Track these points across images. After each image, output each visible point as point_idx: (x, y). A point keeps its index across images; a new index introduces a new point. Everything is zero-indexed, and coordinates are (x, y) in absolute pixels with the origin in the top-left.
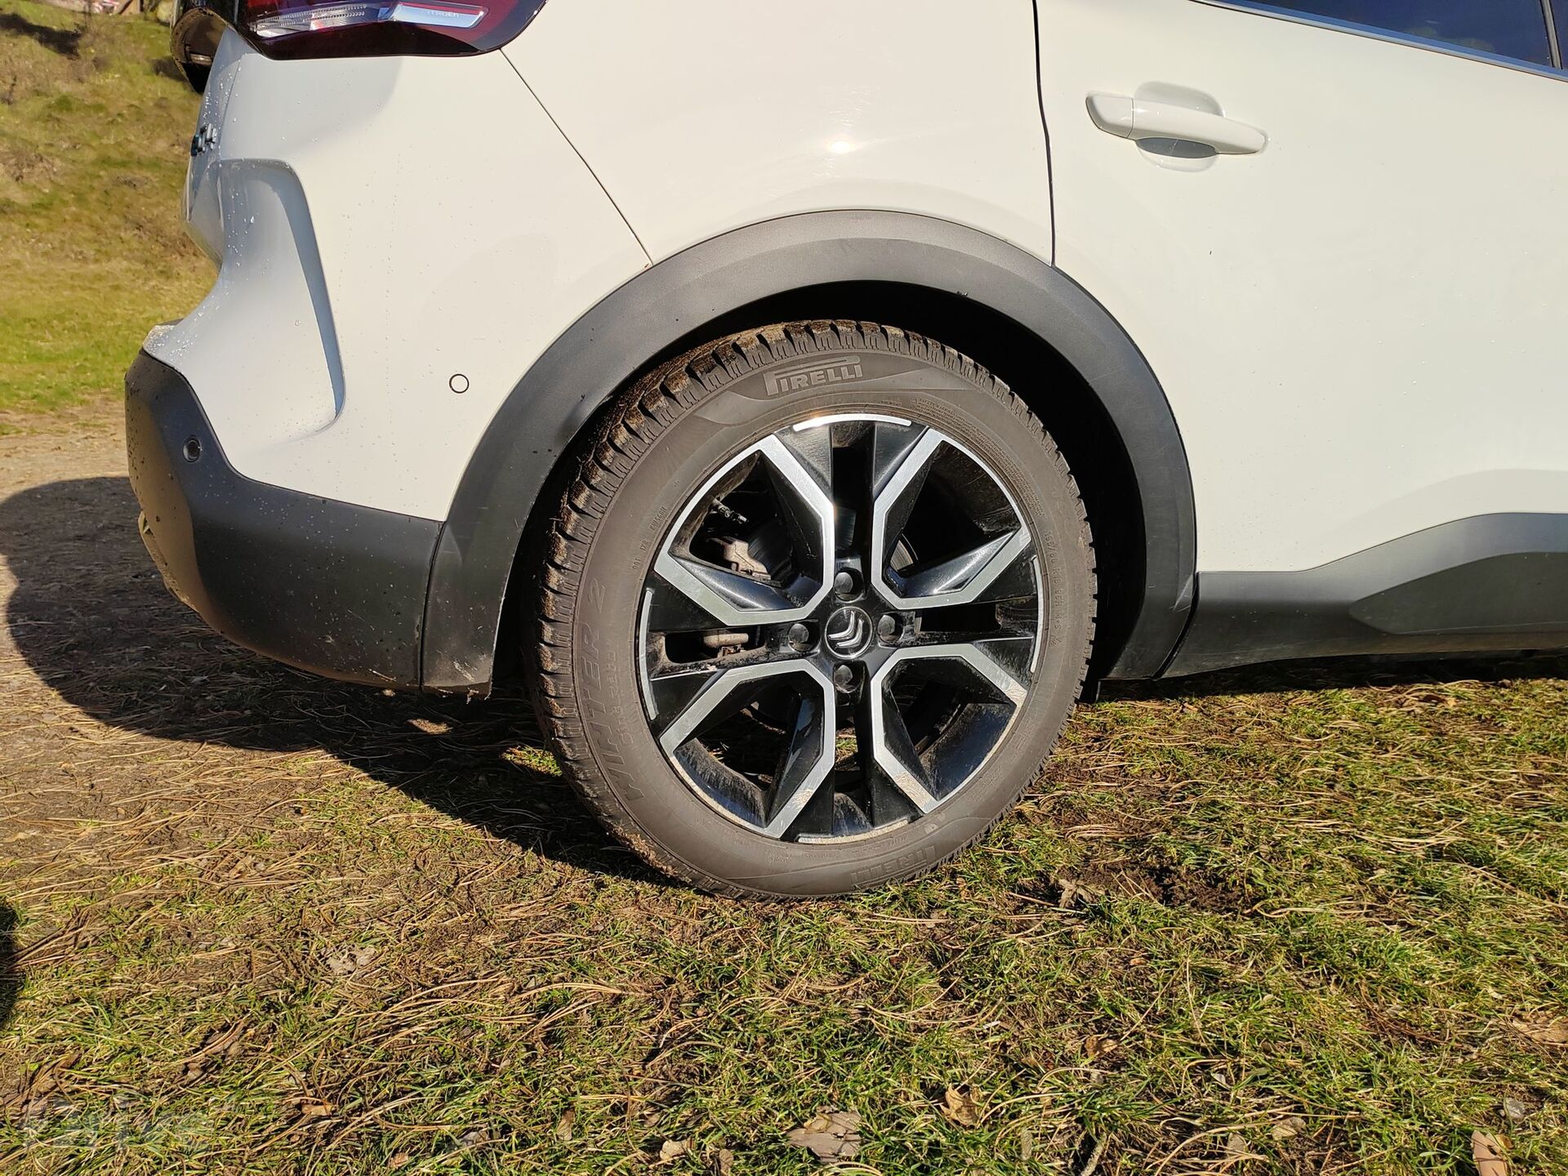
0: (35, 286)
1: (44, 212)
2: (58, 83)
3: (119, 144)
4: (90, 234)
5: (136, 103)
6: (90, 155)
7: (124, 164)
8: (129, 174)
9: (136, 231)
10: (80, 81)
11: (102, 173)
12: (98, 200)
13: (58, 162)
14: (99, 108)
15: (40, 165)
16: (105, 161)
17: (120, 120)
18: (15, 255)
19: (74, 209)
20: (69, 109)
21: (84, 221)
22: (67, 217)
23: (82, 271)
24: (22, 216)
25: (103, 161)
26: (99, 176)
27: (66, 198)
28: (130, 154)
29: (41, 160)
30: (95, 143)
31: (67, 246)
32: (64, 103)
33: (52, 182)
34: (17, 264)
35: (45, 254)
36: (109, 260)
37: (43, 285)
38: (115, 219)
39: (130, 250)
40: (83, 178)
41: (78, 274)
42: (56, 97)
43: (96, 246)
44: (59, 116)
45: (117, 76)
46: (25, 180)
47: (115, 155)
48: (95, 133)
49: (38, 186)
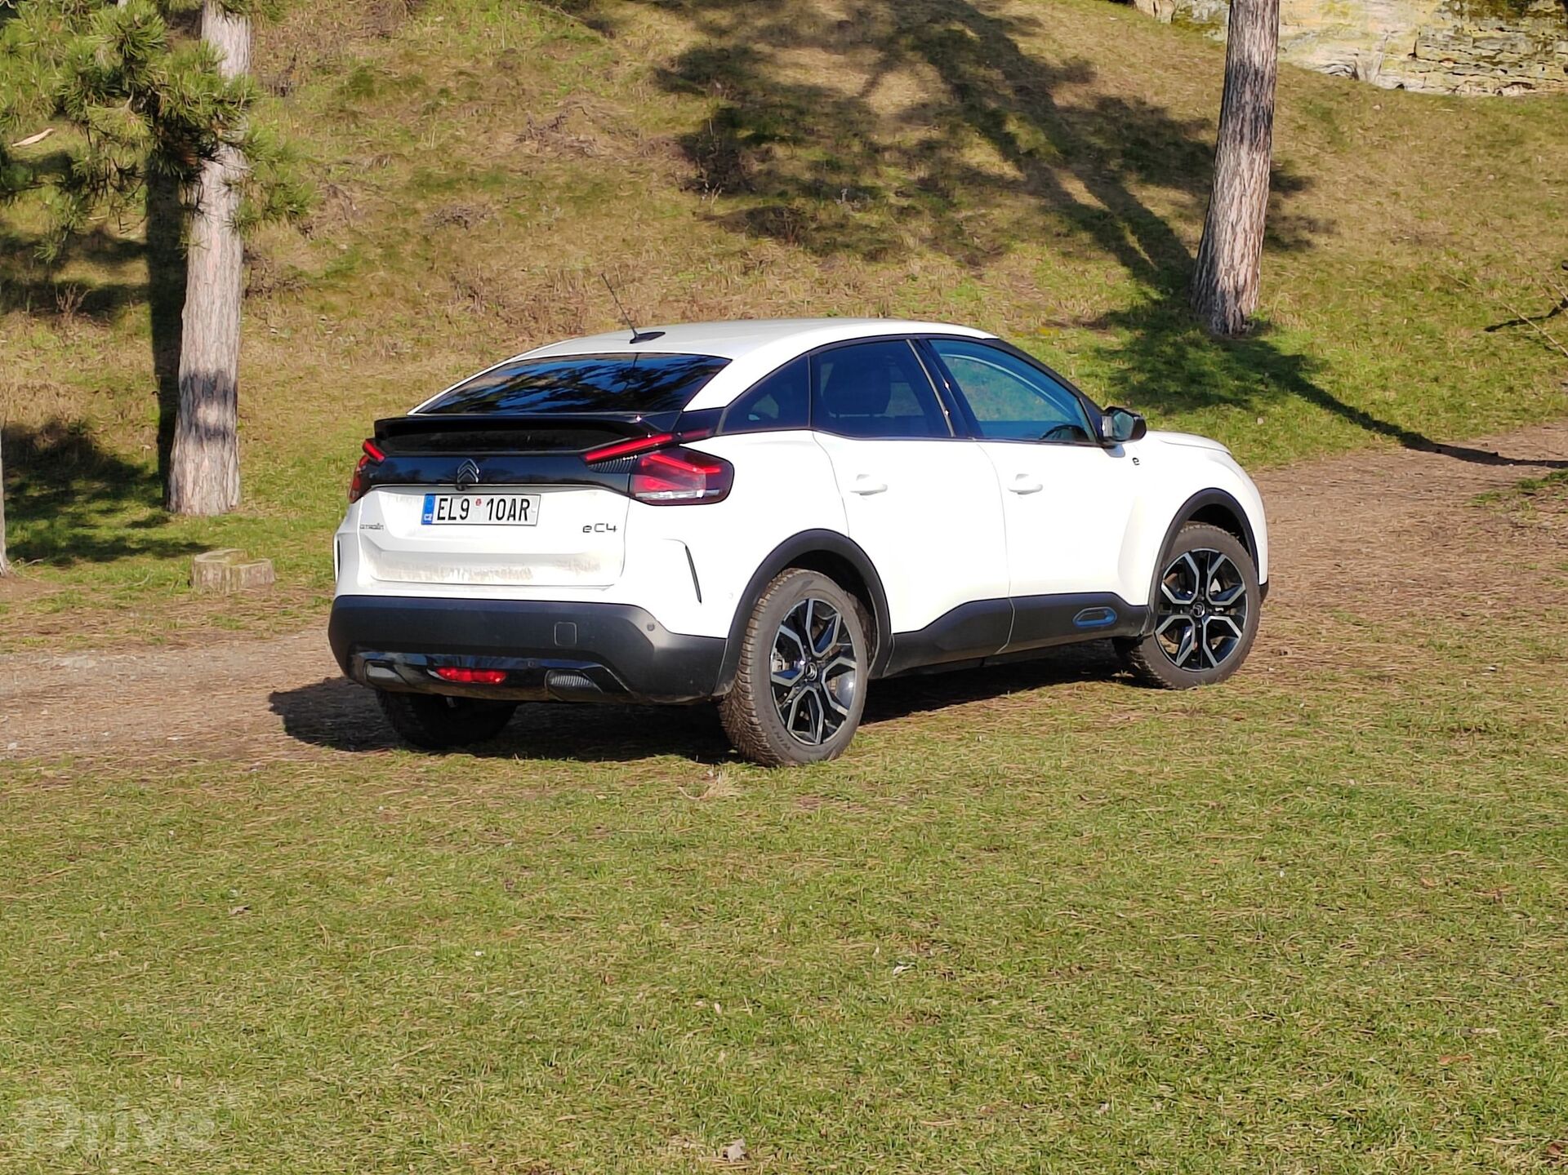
0: (337, 406)
1: (343, 283)
2: (352, 48)
3: (443, 148)
4: (404, 313)
5: (466, 65)
6: (401, 173)
7: (449, 185)
8: (458, 202)
9: (468, 302)
10: (384, 36)
11: (420, 205)
12: (415, 255)
13: (358, 195)
14: (413, 82)
15: (334, 201)
16: (424, 183)
17: (444, 102)
18: (309, 360)
19: (382, 273)
20: (370, 93)
21: (399, 292)
22: (373, 288)
23: (395, 376)
24: (314, 294)
25: (421, 184)
26: (416, 212)
27: (371, 257)
28: (459, 165)
29: (335, 195)
30: (407, 150)
31: (375, 339)
32: (362, 84)
33: (352, 231)
34: (312, 373)
35: (348, 353)
36: (431, 355)
37: (346, 403)
38: (441, 285)
39: (459, 335)
40: (394, 216)
41: (391, 382)
42: (351, 72)
43: (413, 333)
44: (355, 108)
45: (439, 19)
46: (315, 233)
47: (438, 170)
48: (407, 131)
49: (332, 237)
